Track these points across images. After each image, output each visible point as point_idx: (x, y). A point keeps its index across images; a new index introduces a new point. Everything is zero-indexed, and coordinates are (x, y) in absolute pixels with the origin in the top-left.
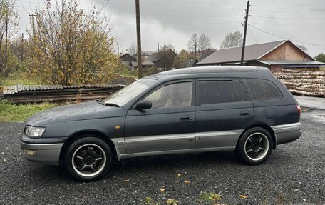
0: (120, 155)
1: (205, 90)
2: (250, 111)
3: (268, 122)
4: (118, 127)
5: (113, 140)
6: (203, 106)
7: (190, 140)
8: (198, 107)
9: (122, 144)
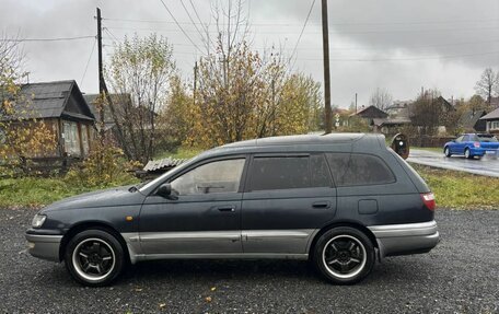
0: (133, 256)
1: (262, 170)
2: (330, 201)
3: (362, 220)
4: (130, 218)
5: (124, 235)
6: (254, 193)
7: (234, 240)
8: (246, 195)
9: (136, 240)
